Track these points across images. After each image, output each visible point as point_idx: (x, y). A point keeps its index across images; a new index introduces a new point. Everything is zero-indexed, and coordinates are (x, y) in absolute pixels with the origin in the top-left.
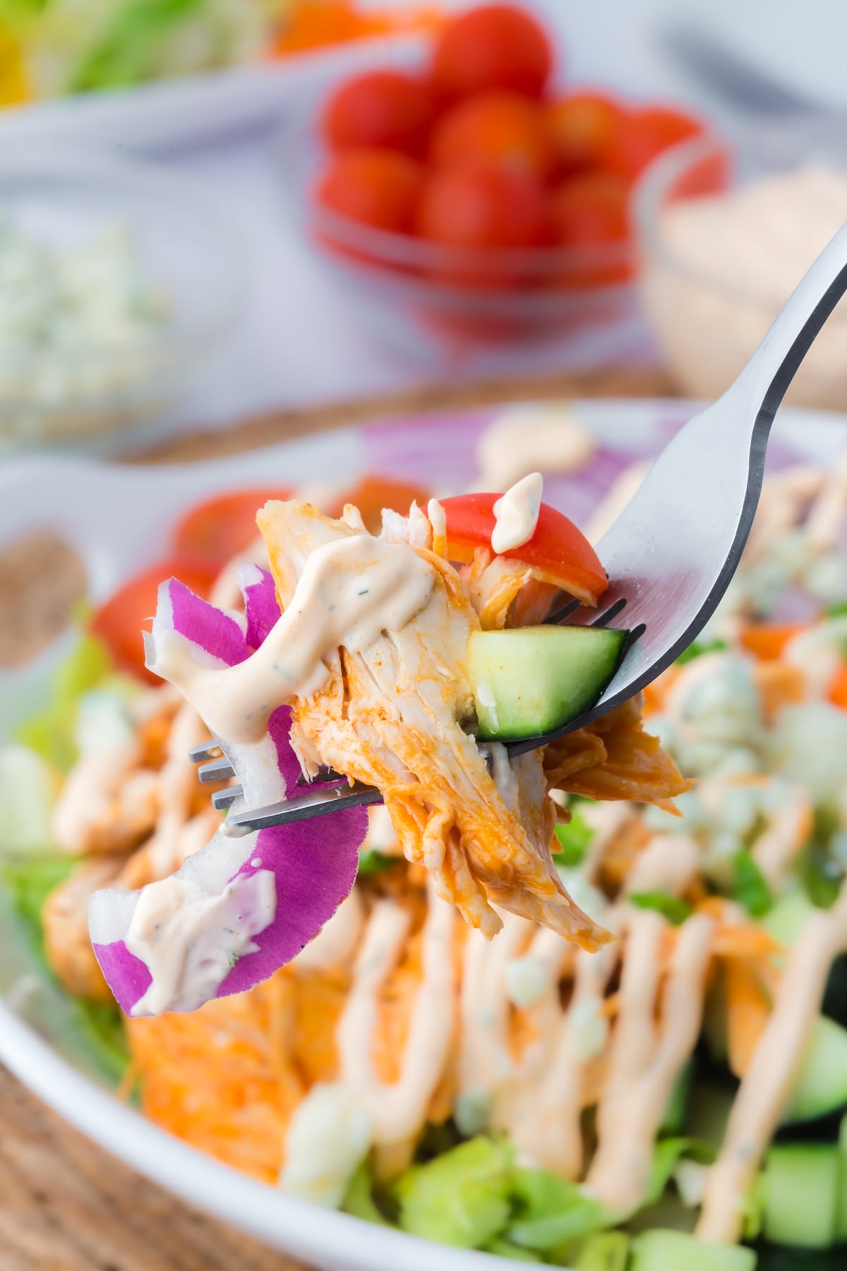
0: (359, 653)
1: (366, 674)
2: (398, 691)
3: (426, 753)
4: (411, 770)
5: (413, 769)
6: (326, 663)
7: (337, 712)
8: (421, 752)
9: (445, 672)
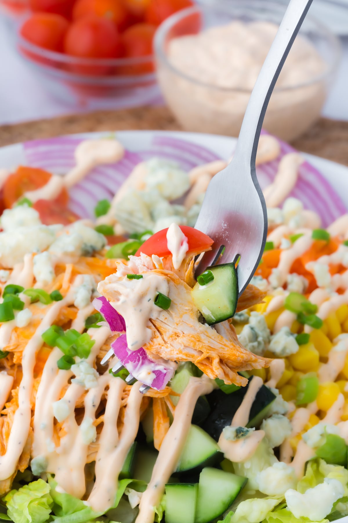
0: (157, 318)
1: (163, 324)
2: (177, 324)
3: (199, 341)
4: (198, 350)
5: (198, 349)
6: (148, 327)
7: (162, 342)
8: (197, 342)
9: (187, 308)
